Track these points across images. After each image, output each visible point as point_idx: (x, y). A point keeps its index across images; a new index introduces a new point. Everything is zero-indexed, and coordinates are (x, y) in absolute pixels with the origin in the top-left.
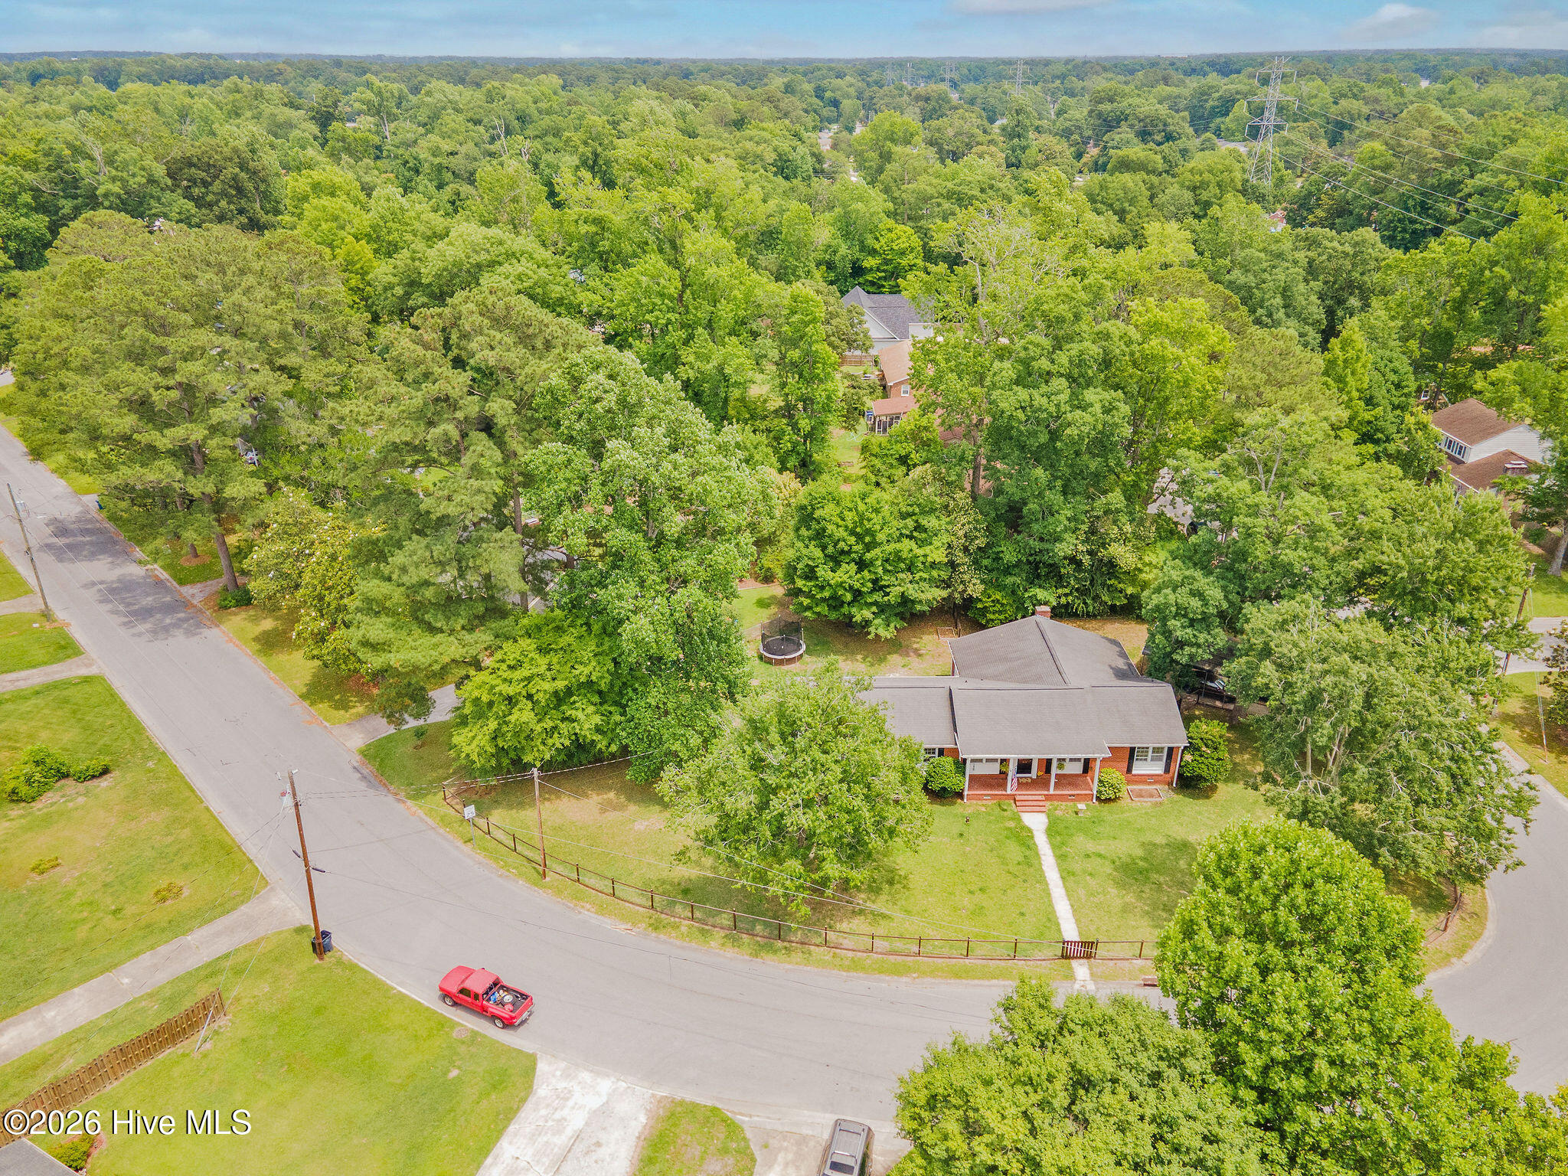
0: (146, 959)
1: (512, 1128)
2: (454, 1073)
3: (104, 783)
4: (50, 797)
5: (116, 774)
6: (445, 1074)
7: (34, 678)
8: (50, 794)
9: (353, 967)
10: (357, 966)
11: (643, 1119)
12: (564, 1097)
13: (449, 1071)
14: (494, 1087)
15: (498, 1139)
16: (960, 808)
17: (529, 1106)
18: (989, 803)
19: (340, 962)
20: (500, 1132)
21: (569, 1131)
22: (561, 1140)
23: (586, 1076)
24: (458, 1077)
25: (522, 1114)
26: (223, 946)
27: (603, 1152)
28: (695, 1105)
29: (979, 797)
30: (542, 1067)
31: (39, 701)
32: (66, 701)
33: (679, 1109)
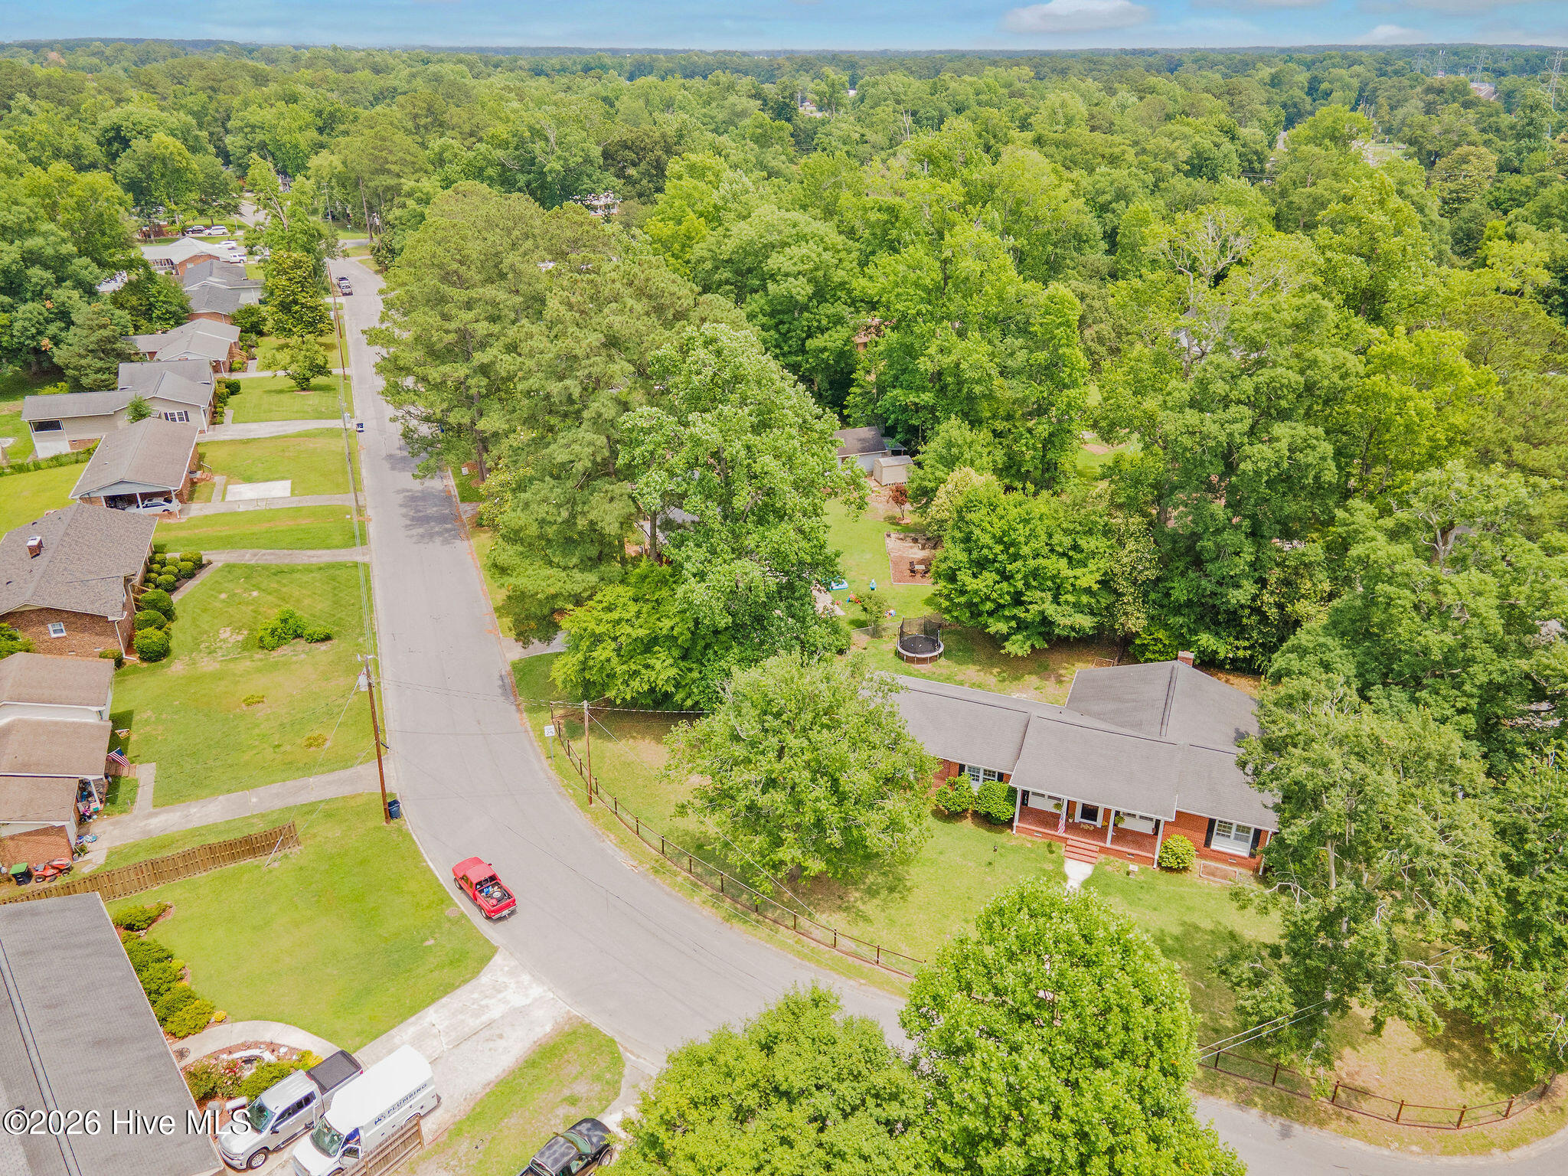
0: (276, 788)
1: (444, 1000)
2: (431, 942)
3: (323, 647)
4: (285, 650)
5: (335, 642)
6: (423, 940)
7: (324, 556)
8: (285, 647)
9: (407, 836)
10: (410, 835)
11: (548, 1029)
12: (498, 989)
13: (427, 939)
14: (451, 963)
15: (429, 1004)
16: (1006, 838)
17: (468, 987)
18: (1039, 840)
19: (399, 830)
20: (434, 1000)
21: (485, 1018)
22: (474, 1023)
23: (526, 978)
24: (430, 947)
25: (458, 992)
26: (329, 793)
27: (501, 1043)
28: (597, 1032)
29: (1030, 832)
30: (498, 959)
31: (317, 575)
32: (334, 579)
33: (582, 1030)
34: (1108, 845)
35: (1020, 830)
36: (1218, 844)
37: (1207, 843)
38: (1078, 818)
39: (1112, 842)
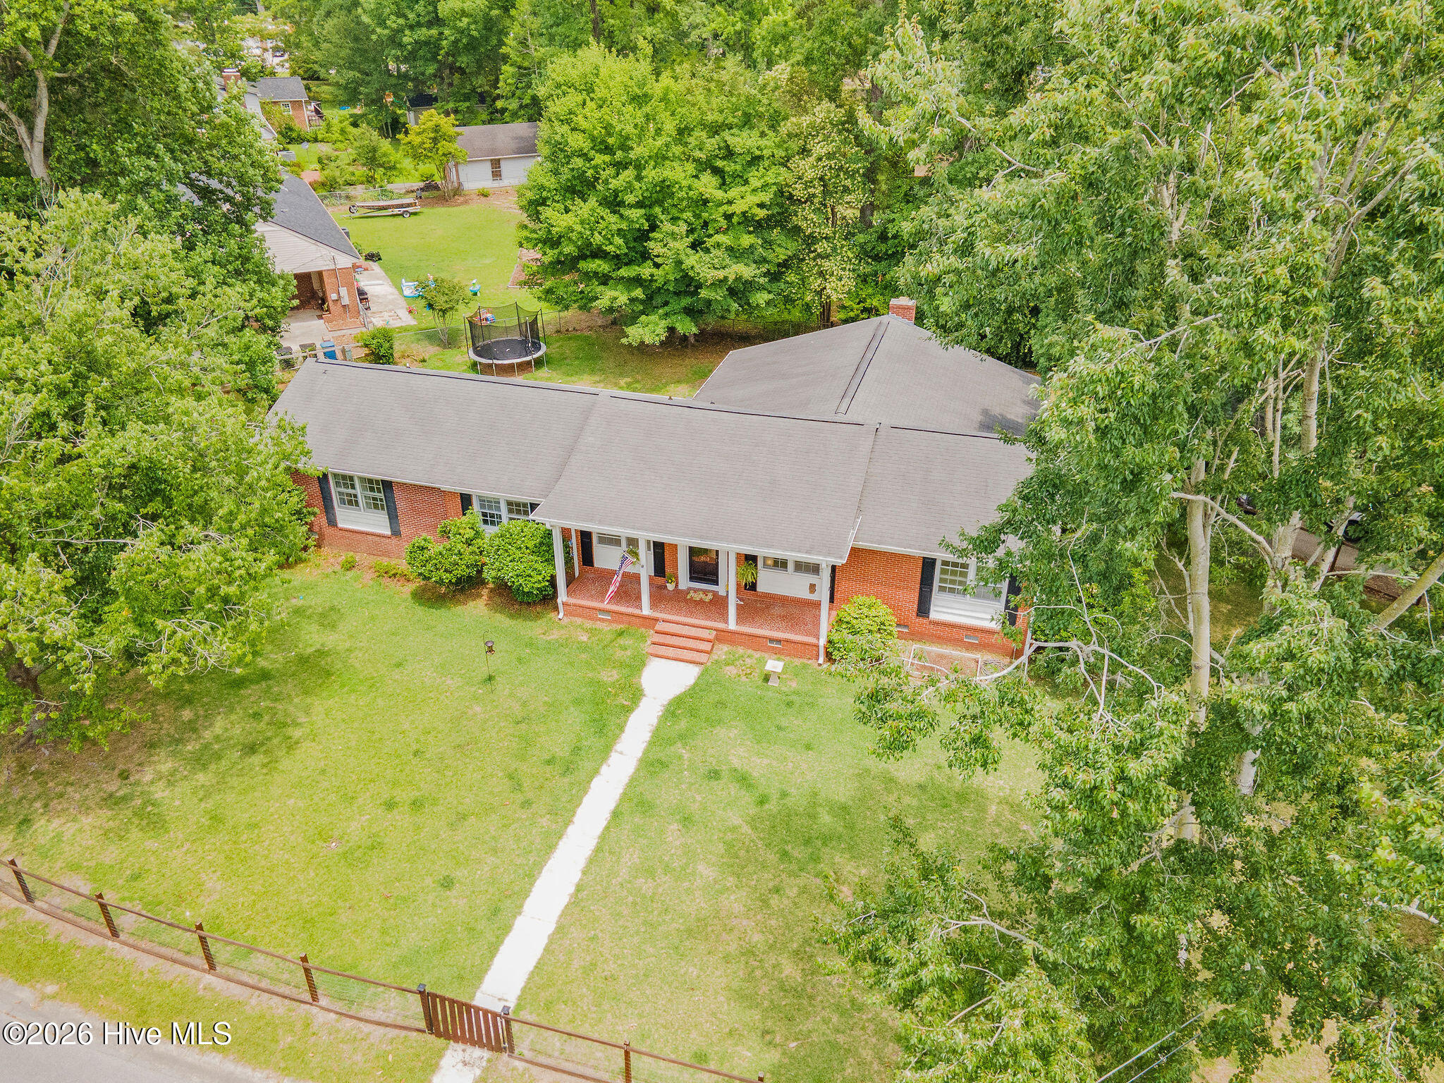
16: (537, 629)
18: (605, 627)
29: (589, 614)
34: (732, 625)
35: (572, 611)
36: (945, 609)
37: (923, 610)
38: (684, 582)
39: (740, 619)
